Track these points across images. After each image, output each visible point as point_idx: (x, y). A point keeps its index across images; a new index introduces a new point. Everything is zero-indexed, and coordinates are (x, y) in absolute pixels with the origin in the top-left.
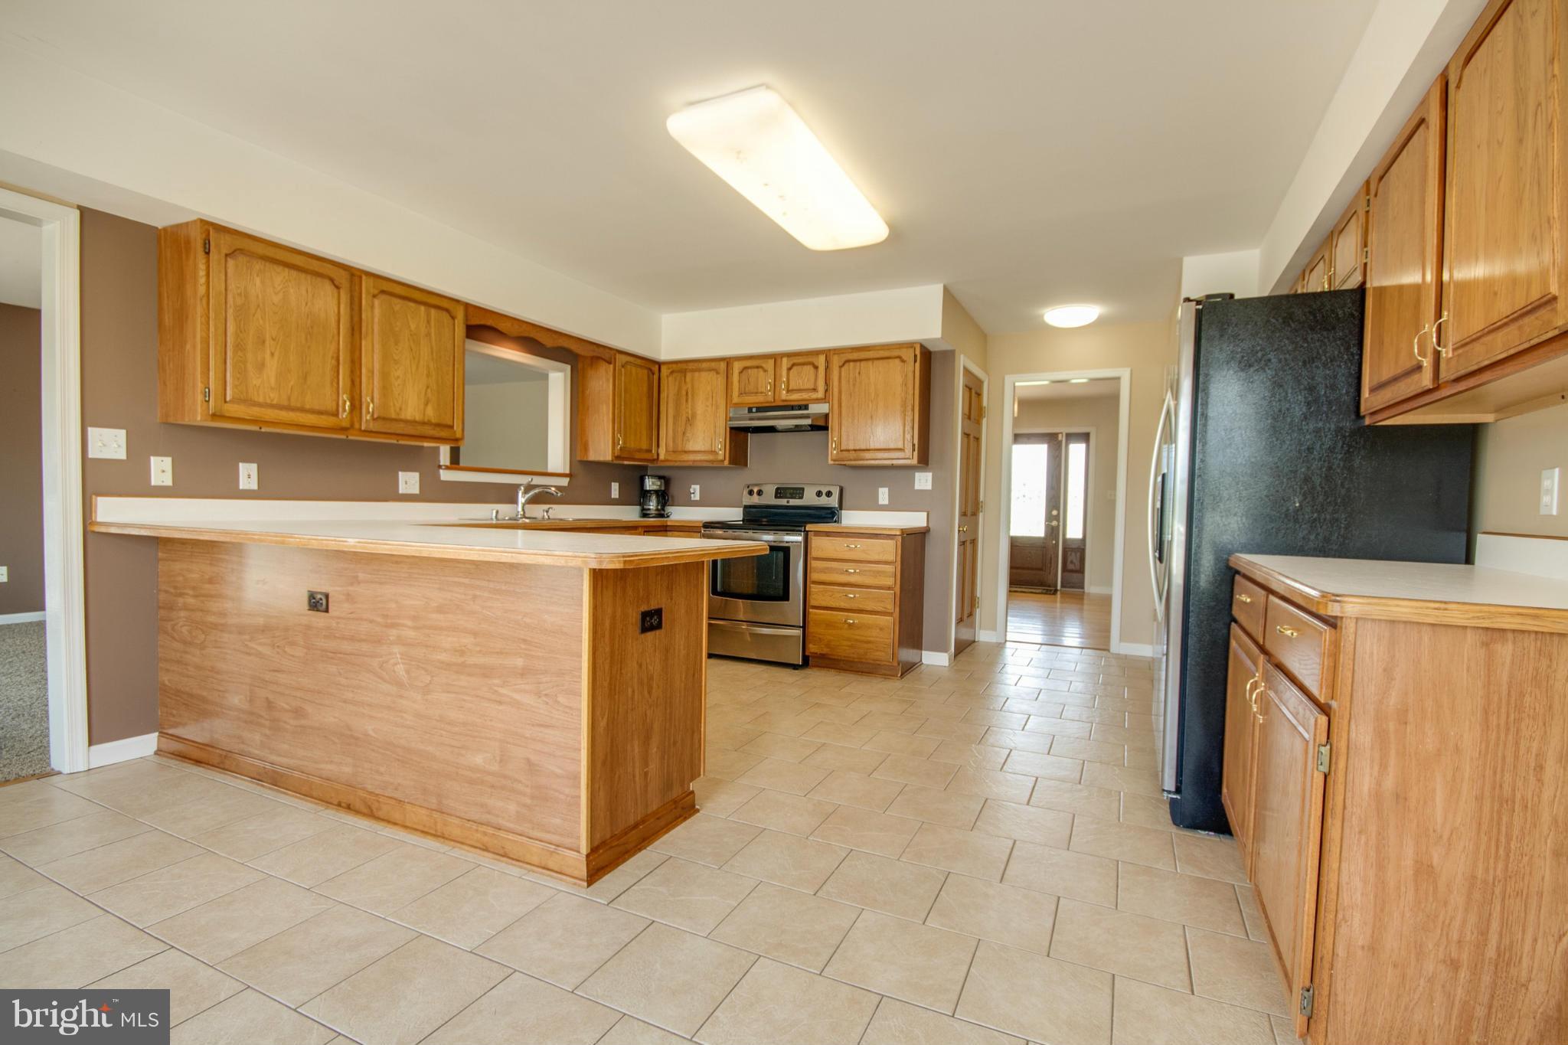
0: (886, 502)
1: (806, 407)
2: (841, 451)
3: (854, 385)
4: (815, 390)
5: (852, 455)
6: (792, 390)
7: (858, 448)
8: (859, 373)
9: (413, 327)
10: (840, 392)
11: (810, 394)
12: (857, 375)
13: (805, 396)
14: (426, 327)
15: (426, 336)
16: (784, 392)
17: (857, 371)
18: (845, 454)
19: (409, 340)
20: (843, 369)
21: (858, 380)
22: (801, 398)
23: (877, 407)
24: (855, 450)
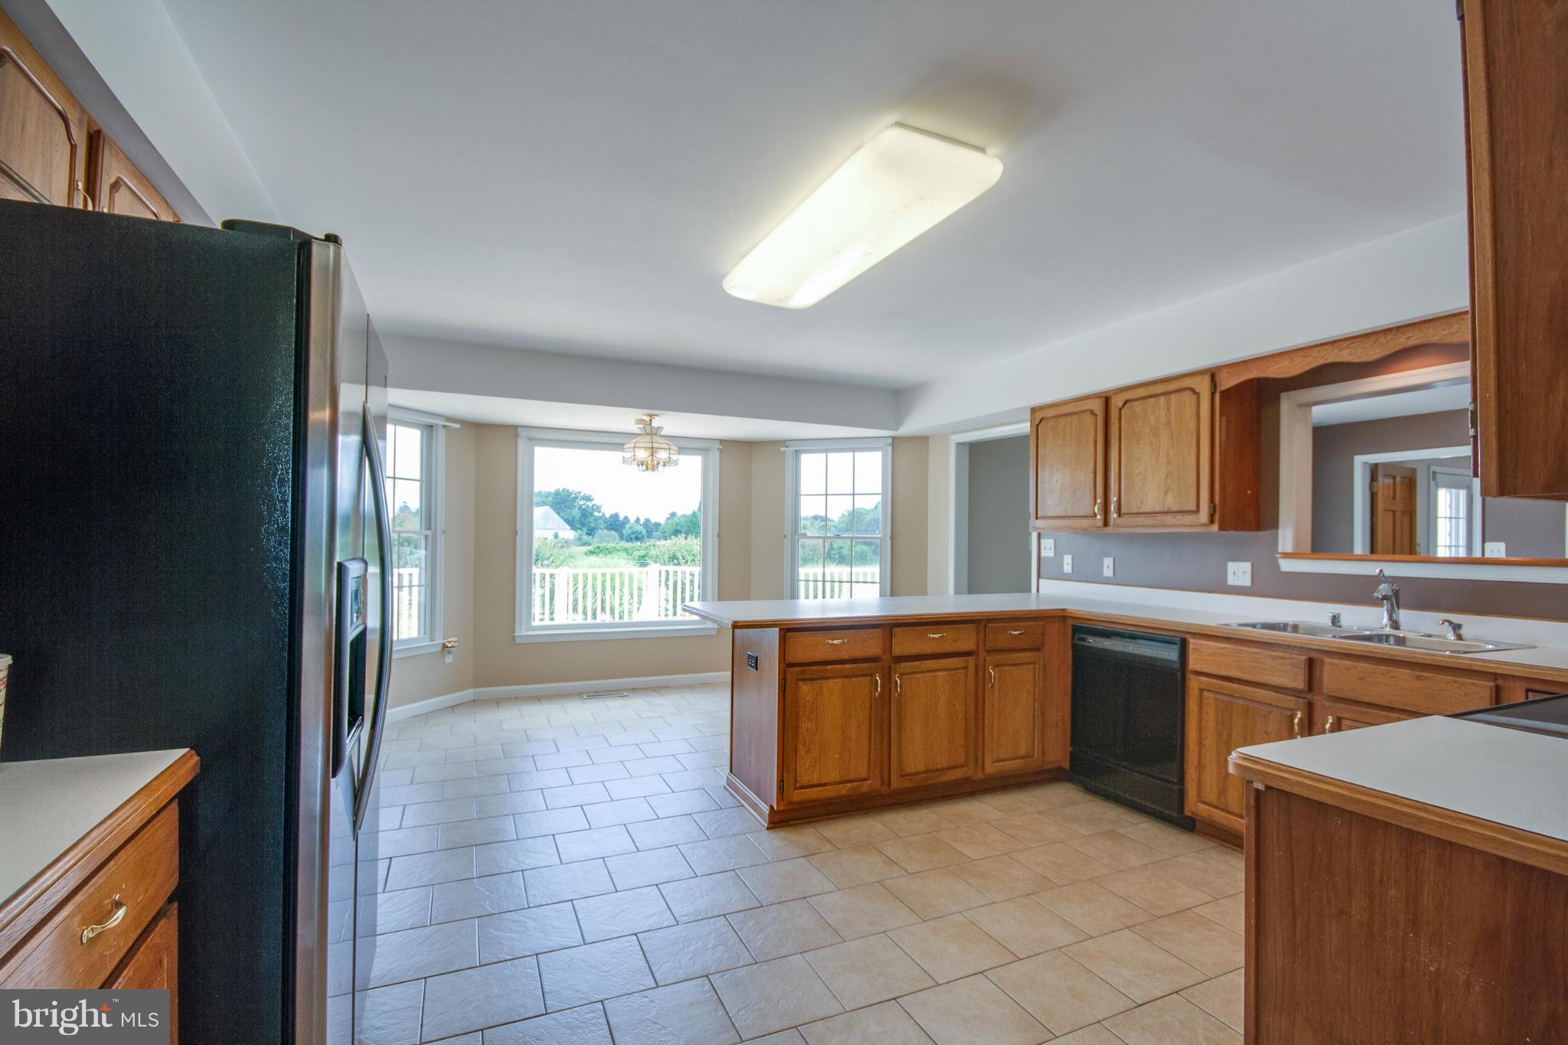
9: (1153, 421)
14: (1166, 415)
15: (1166, 424)
19: (1149, 435)
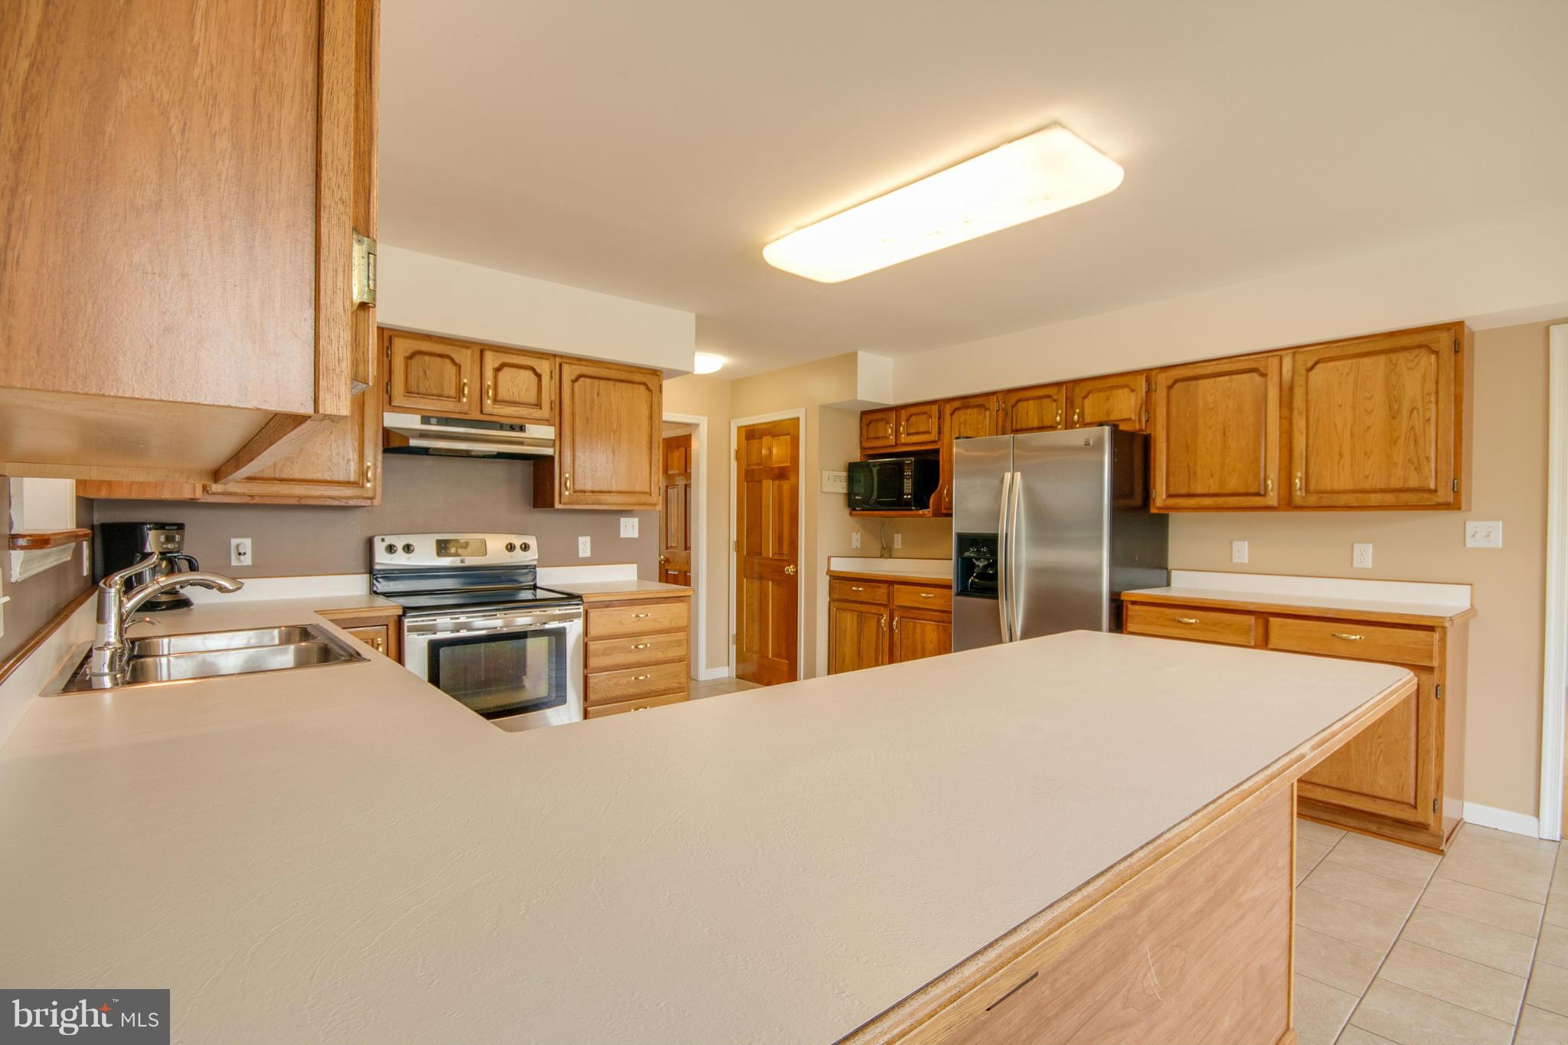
0: (588, 554)
1: (522, 429)
2: (575, 492)
3: (592, 408)
4: (538, 405)
5: (590, 498)
6: (499, 401)
7: (597, 489)
8: (598, 395)
10: (573, 414)
11: (531, 411)
12: (595, 396)
13: (522, 411)
16: (489, 402)
17: (596, 392)
18: (581, 496)
20: (576, 384)
21: (596, 402)
22: (516, 414)
23: (620, 440)
24: (593, 492)
